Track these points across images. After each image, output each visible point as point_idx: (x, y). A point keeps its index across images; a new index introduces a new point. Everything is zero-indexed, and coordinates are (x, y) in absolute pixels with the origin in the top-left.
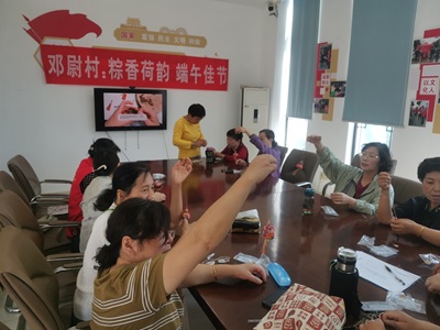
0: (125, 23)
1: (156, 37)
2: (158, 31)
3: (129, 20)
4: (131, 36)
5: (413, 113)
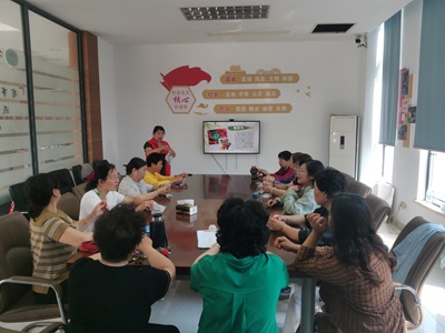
0: (228, 70)
1: (254, 79)
2: (255, 73)
3: (232, 67)
4: (234, 80)
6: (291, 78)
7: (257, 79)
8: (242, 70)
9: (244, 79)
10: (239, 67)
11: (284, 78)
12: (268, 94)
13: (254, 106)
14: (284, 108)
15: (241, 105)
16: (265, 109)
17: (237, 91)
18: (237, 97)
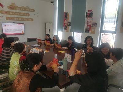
0: (11, 4)
1: (20, 9)
2: (21, 7)
4: (13, 8)
5: (86, 29)
6: (32, 10)
7: (22, 9)
8: (16, 5)
9: (17, 8)
10: (15, 4)
11: (30, 10)
12: (26, 15)
13: (21, 18)
14: (31, 20)
15: (16, 18)
16: (25, 19)
17: (15, 13)
18: (15, 14)
